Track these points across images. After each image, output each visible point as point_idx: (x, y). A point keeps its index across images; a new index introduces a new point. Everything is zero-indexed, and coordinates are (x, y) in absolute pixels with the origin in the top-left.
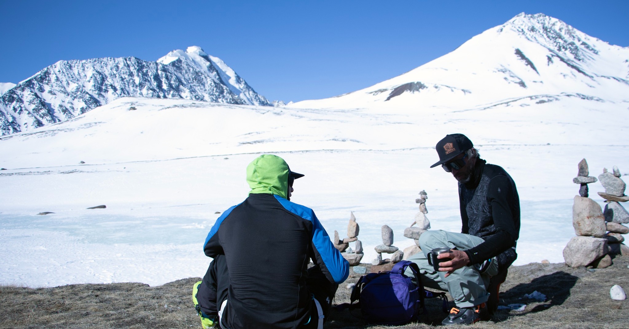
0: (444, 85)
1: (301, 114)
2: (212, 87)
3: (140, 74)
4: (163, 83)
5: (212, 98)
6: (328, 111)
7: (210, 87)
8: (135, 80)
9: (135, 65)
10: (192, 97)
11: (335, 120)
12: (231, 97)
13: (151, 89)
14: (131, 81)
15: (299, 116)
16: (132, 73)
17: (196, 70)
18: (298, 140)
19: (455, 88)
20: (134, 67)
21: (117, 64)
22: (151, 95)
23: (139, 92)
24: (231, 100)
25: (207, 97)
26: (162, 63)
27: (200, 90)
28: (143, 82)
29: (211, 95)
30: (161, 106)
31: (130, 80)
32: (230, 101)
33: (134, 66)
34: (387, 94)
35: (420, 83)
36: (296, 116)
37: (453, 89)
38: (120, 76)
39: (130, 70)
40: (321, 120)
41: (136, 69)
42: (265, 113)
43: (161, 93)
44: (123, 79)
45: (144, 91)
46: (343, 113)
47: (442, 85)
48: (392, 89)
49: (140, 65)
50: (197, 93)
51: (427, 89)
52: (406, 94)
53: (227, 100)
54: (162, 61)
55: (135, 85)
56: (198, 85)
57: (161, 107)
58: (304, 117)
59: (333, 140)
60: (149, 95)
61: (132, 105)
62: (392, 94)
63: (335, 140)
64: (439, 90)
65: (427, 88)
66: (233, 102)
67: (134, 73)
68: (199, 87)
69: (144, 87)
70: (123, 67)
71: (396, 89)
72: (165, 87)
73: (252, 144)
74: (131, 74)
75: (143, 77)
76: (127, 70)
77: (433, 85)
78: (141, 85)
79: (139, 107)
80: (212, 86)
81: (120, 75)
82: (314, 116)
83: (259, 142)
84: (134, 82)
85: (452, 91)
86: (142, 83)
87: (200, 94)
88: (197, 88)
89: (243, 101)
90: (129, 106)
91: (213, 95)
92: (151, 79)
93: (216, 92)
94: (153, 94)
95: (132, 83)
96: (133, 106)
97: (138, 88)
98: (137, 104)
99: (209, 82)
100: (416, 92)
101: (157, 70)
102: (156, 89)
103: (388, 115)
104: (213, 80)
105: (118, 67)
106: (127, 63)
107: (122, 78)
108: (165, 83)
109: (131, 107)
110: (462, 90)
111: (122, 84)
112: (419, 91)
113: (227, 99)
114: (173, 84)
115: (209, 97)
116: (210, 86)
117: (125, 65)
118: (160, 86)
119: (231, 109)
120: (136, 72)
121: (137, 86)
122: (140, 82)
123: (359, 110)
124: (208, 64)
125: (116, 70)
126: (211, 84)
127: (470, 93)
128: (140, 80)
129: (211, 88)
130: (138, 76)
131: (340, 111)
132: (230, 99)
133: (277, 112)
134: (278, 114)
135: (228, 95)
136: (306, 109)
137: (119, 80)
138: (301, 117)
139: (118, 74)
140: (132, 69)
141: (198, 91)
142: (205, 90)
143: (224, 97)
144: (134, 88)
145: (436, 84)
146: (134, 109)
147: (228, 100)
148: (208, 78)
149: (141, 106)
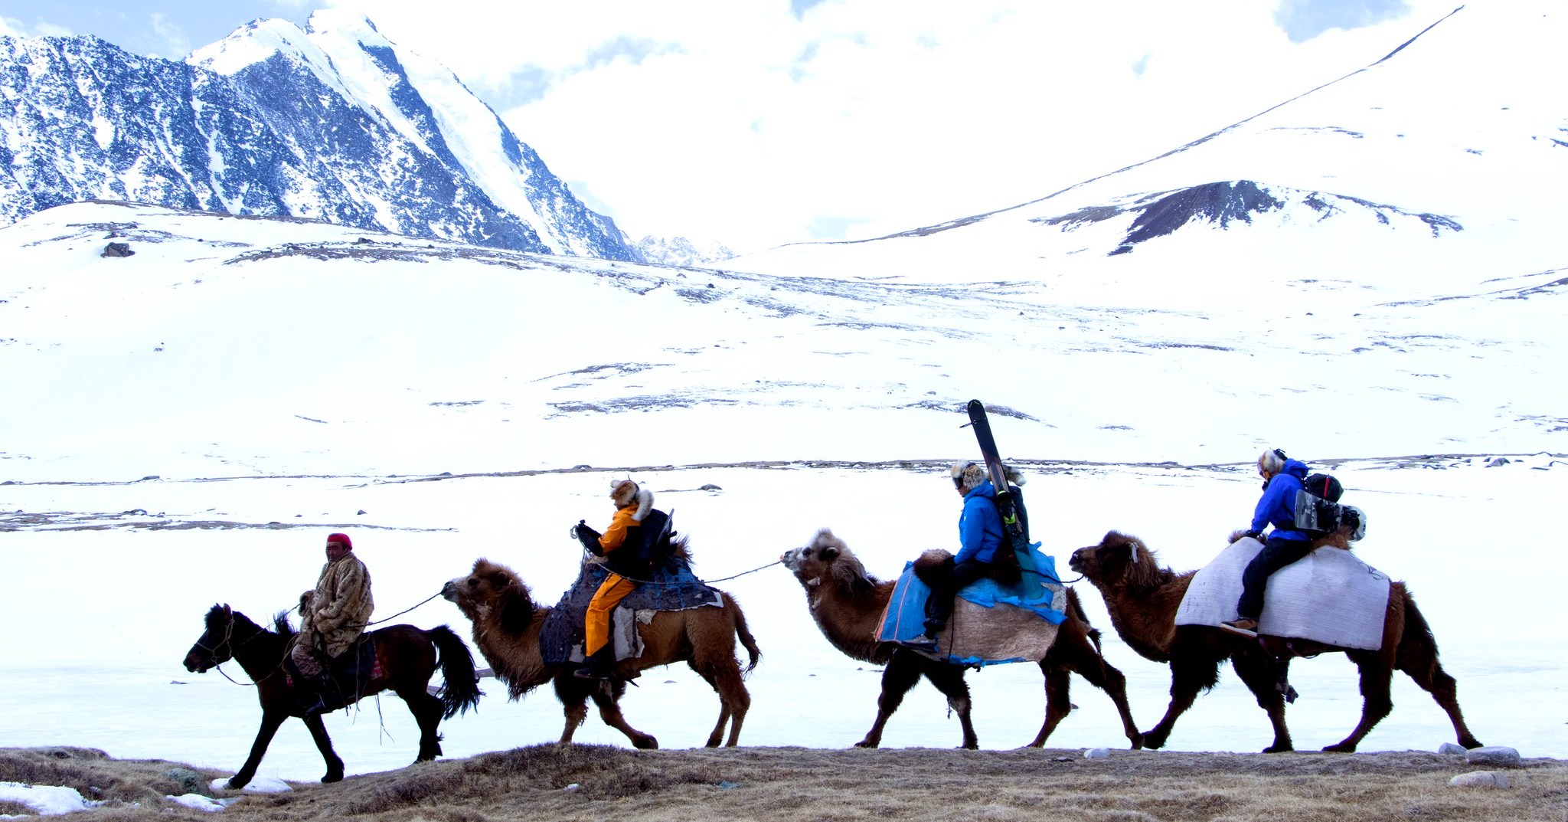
0: (1346, 198)
1: (785, 297)
2: (407, 174)
3: (117, 108)
4: (211, 145)
5: (407, 218)
6: (889, 290)
7: (400, 172)
8: (94, 130)
9: (96, 72)
10: (327, 210)
11: (923, 328)
12: (481, 218)
13: (161, 172)
14: (80, 134)
15: (780, 309)
16: (83, 100)
17: (344, 102)
18: (783, 404)
19: (1393, 209)
20: (94, 77)
21: (22, 60)
22: (160, 195)
23: (111, 178)
24: (481, 230)
25: (385, 214)
26: (210, 69)
27: (360, 184)
28: (127, 137)
29: (402, 204)
30: (236, 244)
31: (74, 129)
32: (477, 232)
33: (92, 72)
34: (1119, 227)
35: (1252, 185)
36: (770, 307)
37: (1386, 212)
38: (33, 112)
39: (76, 91)
40: (865, 326)
41: (100, 86)
42: (647, 290)
43: (202, 190)
44: (41, 124)
45: (133, 178)
46: (949, 301)
47: (1340, 197)
48: (1139, 209)
49: (118, 71)
50: (345, 193)
51: (1281, 212)
52: (1197, 228)
53: (466, 229)
54: (210, 60)
55: (92, 150)
56: (351, 162)
57: (236, 252)
58: (800, 311)
59: (921, 404)
60: (152, 193)
61: (113, 235)
62: (1139, 228)
63: (931, 407)
64: (1328, 215)
65: (1280, 205)
66: (487, 237)
67: (91, 103)
68: (354, 172)
69: (132, 163)
70: (46, 76)
71: (1152, 209)
72: (217, 164)
73: (605, 410)
74: (80, 106)
75: (128, 122)
76: (63, 89)
77: (1303, 196)
78: (122, 153)
79: (144, 243)
80: (406, 170)
81: (31, 108)
82: (838, 308)
83: (632, 406)
84: (92, 139)
85: (1385, 220)
86: (124, 142)
87: (357, 197)
88: (346, 176)
89: (526, 234)
90: (101, 240)
91: (411, 205)
92: (160, 128)
93: (425, 192)
94: (168, 190)
95: (82, 142)
96: (118, 240)
97: (108, 161)
98: (135, 232)
99: (398, 155)
100: (1234, 223)
101: (187, 95)
102: (179, 169)
103: (1124, 311)
104: (412, 145)
105: (23, 72)
106: (63, 59)
107: (38, 117)
108: (219, 148)
109: (112, 244)
110: (1424, 217)
111: (37, 146)
112: (1248, 220)
113: (465, 224)
114: (252, 153)
115: (394, 212)
116: (397, 168)
117: (54, 69)
118: (196, 161)
119: (514, 270)
120: (100, 98)
121: (101, 155)
122: (116, 140)
123: (1005, 289)
124: (395, 79)
125: (15, 87)
126: (405, 160)
127: (1458, 228)
128: (116, 132)
129: (403, 177)
130: (109, 113)
131: (932, 289)
132: (478, 224)
133: (696, 289)
134: (699, 296)
135: (470, 208)
136: (803, 279)
137: (25, 129)
138: (786, 311)
139: (26, 103)
140: (84, 85)
141: (351, 188)
142: (380, 185)
143: (453, 214)
144: (90, 162)
145: (1315, 193)
146: (122, 251)
147: (471, 230)
148: (392, 135)
149: (150, 240)
